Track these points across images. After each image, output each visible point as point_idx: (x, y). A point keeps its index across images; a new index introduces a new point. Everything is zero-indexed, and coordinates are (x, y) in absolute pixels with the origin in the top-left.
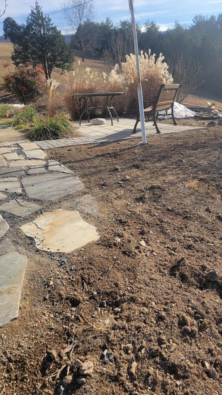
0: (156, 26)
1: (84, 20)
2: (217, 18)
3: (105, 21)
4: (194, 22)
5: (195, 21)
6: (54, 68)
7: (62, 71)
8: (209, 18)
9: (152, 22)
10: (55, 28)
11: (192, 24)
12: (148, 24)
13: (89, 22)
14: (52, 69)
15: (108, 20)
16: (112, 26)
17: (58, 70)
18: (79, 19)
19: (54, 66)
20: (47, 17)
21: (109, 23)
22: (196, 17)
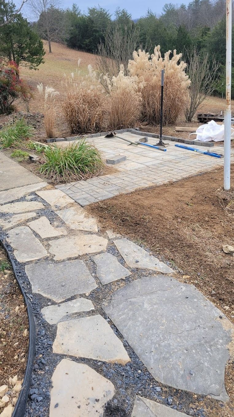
0: (128, 15)
1: (48, 6)
2: (187, 7)
3: (71, 9)
4: (165, 11)
5: (166, 9)
6: (21, 62)
7: (32, 65)
8: (179, 6)
9: (123, 10)
10: (20, 15)
11: (162, 13)
12: (119, 12)
13: (53, 9)
14: (20, 62)
15: (74, 7)
16: (79, 14)
17: (26, 64)
18: (43, 6)
19: (22, 59)
20: (11, 3)
21: (76, 10)
22: (166, 6)
